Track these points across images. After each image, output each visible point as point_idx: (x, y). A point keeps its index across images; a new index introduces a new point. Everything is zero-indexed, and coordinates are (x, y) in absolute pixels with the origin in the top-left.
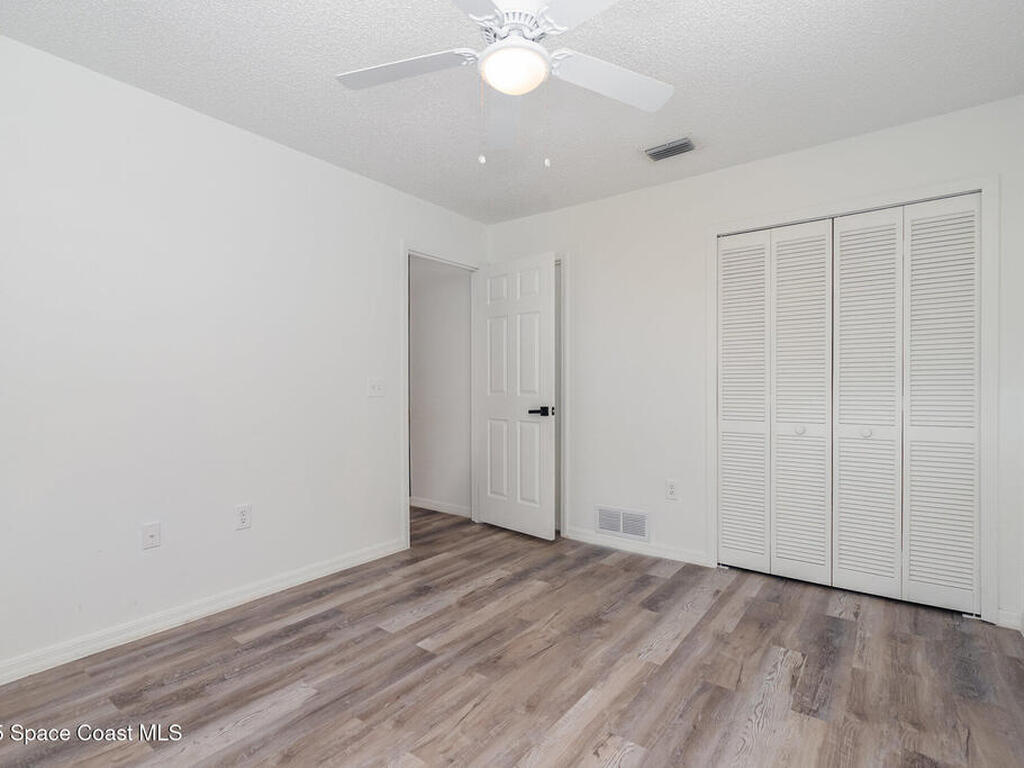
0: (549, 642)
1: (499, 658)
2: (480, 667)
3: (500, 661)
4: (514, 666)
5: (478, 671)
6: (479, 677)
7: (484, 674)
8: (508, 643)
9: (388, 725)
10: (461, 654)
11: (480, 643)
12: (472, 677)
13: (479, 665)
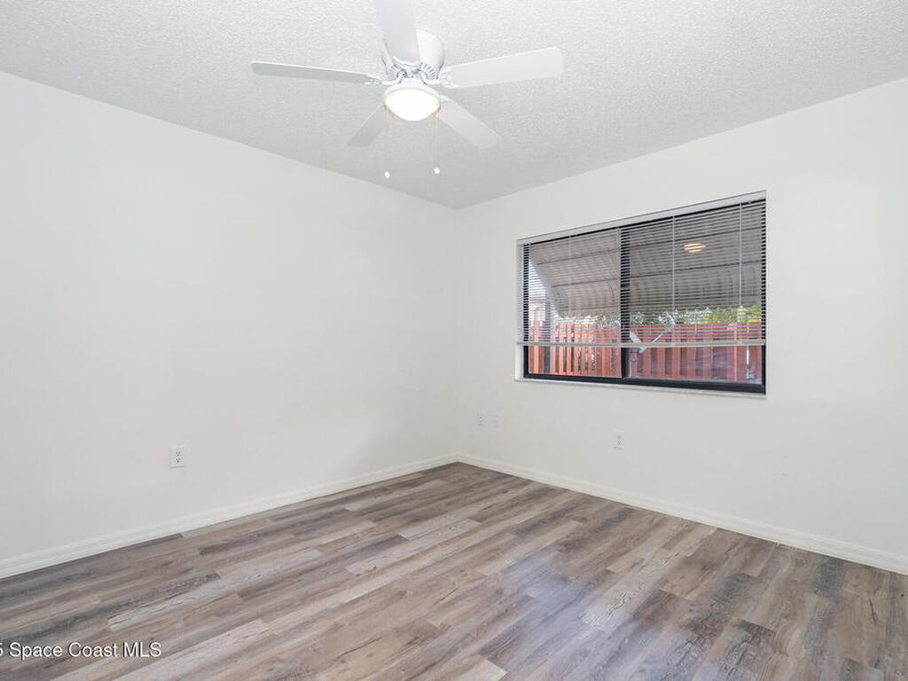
0: (343, 662)
1: (410, 643)
2: (432, 634)
3: (410, 639)
4: (398, 632)
5: (436, 628)
6: (436, 623)
7: (430, 625)
8: (393, 665)
9: (508, 592)
10: (451, 653)
11: (426, 669)
12: (441, 624)
13: (434, 636)
